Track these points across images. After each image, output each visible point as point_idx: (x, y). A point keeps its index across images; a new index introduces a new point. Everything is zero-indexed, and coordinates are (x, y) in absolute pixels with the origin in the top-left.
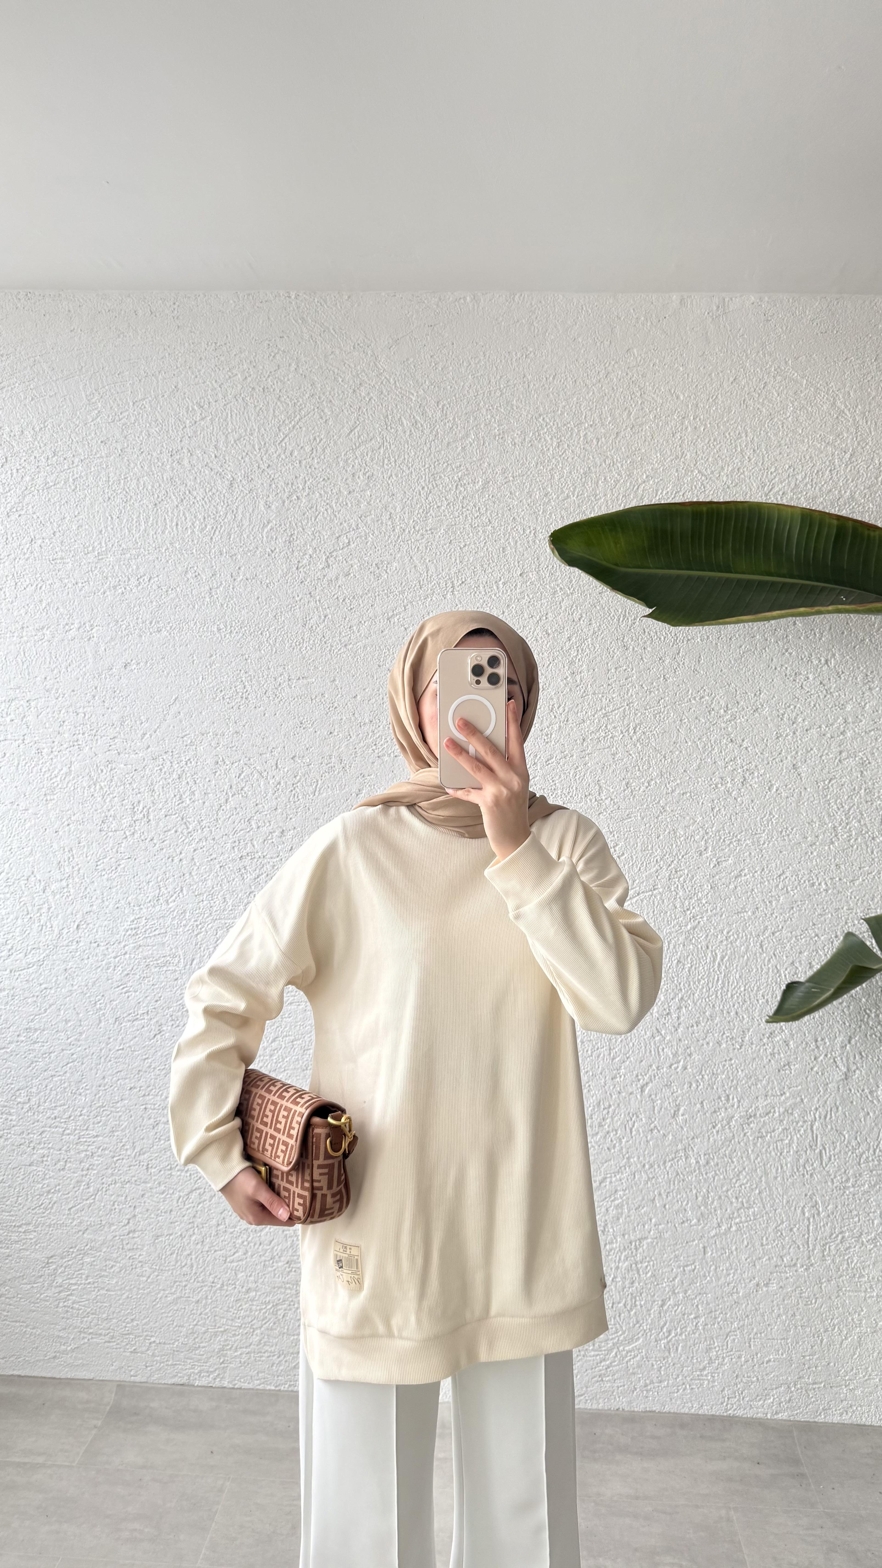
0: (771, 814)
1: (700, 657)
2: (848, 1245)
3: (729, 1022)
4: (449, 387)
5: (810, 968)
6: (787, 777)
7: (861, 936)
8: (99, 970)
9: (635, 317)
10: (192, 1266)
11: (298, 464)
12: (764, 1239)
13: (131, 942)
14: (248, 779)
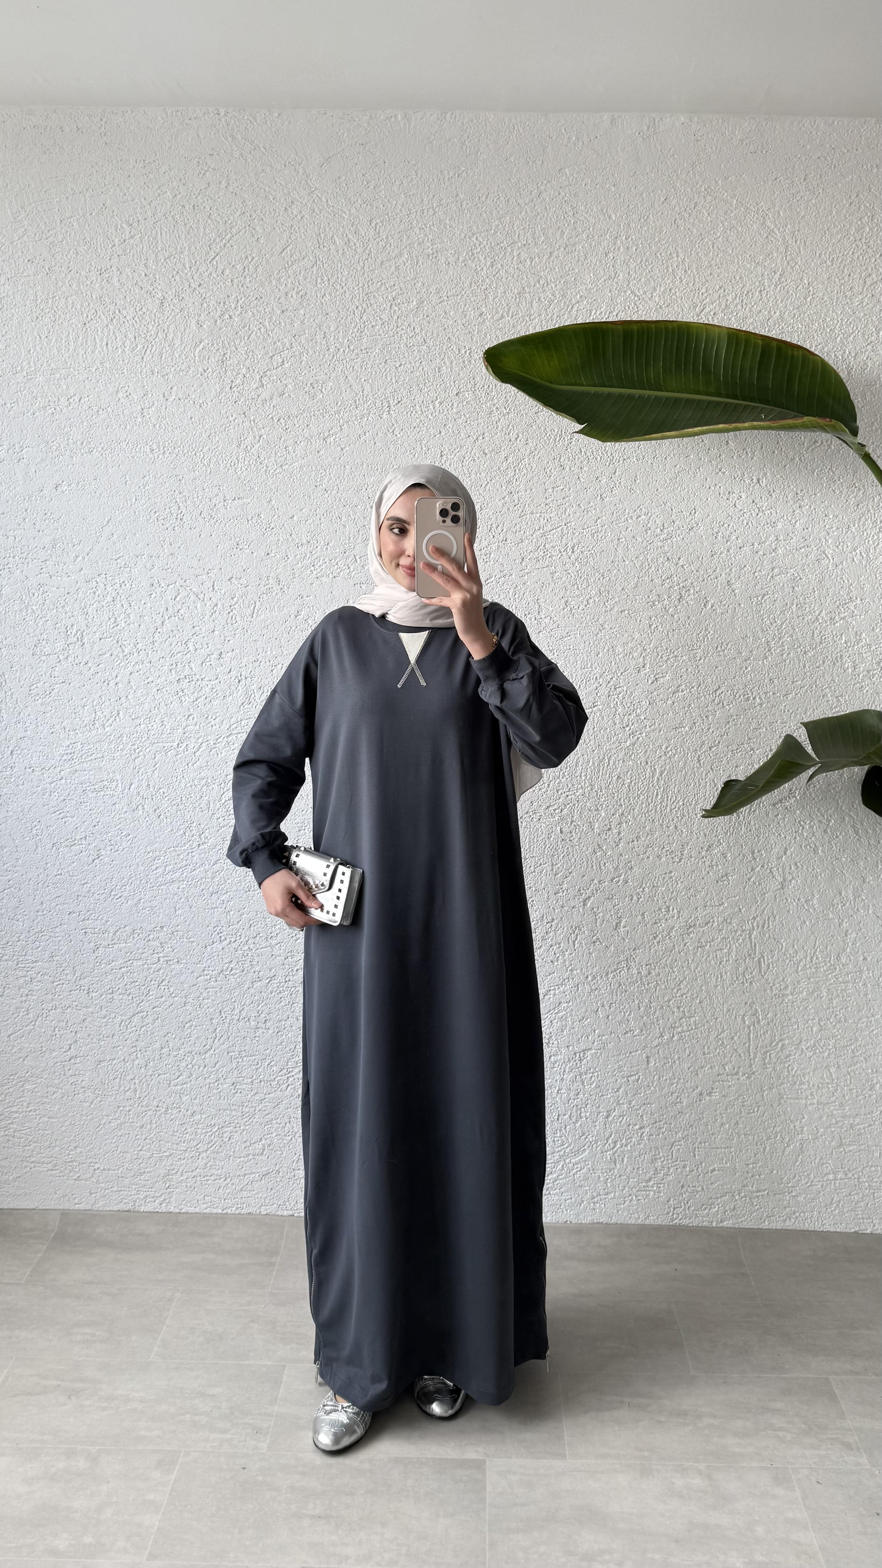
0: (708, 629)
1: (636, 474)
2: (787, 1053)
3: (668, 837)
4: (381, 206)
6: (721, 594)
8: (35, 795)
9: (567, 135)
11: (229, 284)
12: (706, 1047)
14: (184, 601)
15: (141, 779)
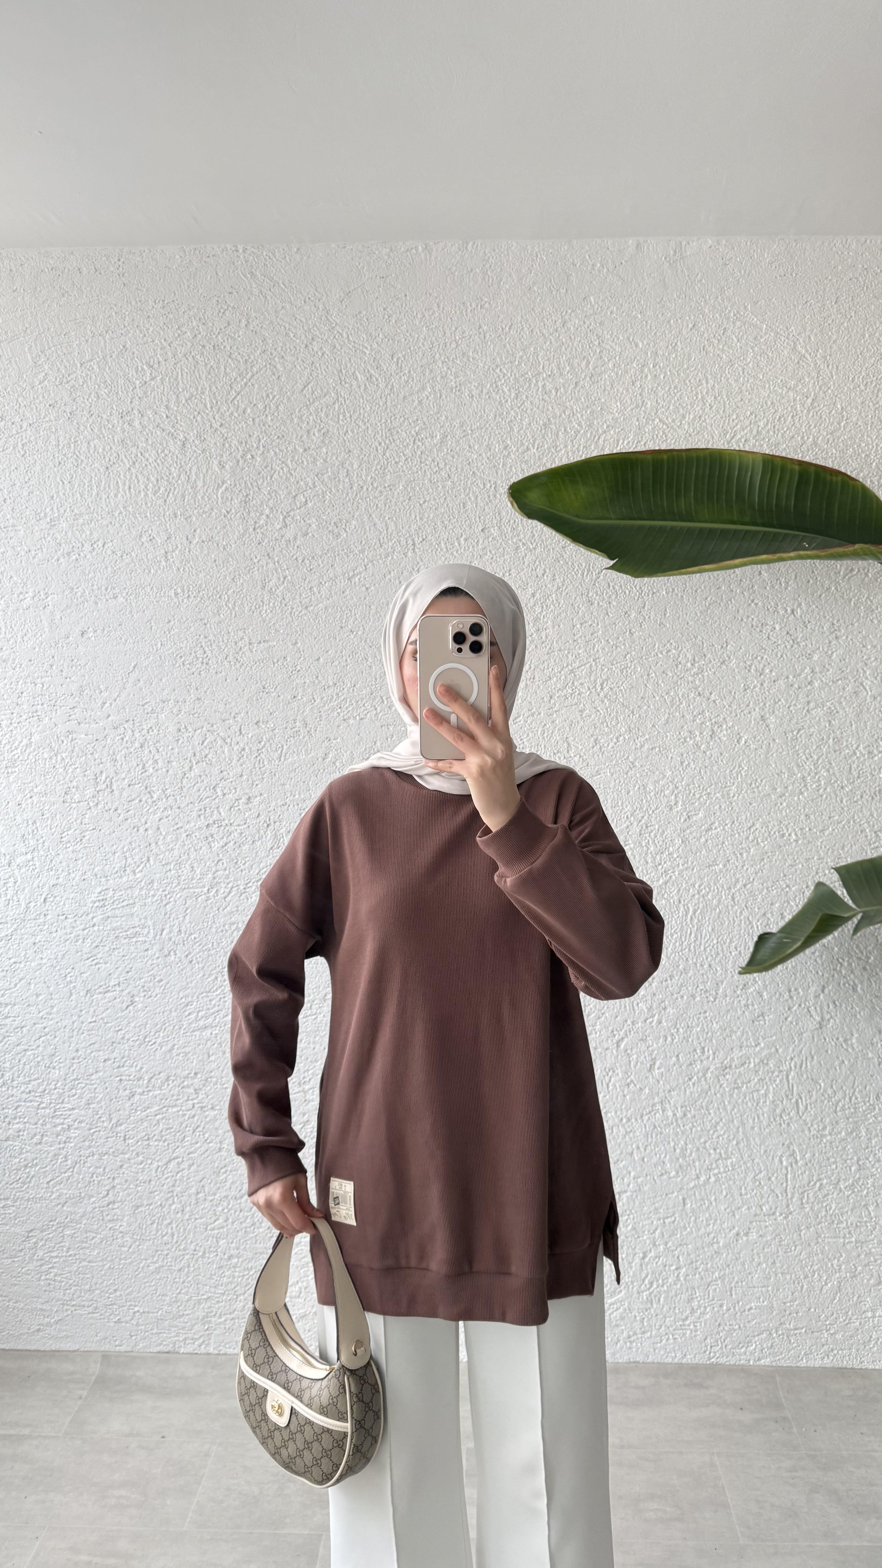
0: (740, 766)
1: (666, 610)
2: (826, 1192)
3: (703, 975)
4: (403, 340)
5: (782, 918)
6: (755, 729)
7: (831, 886)
8: (68, 942)
9: (591, 263)
10: (173, 1235)
11: (251, 423)
12: (743, 1188)
13: (99, 913)
14: (211, 746)
15: (172, 924)
